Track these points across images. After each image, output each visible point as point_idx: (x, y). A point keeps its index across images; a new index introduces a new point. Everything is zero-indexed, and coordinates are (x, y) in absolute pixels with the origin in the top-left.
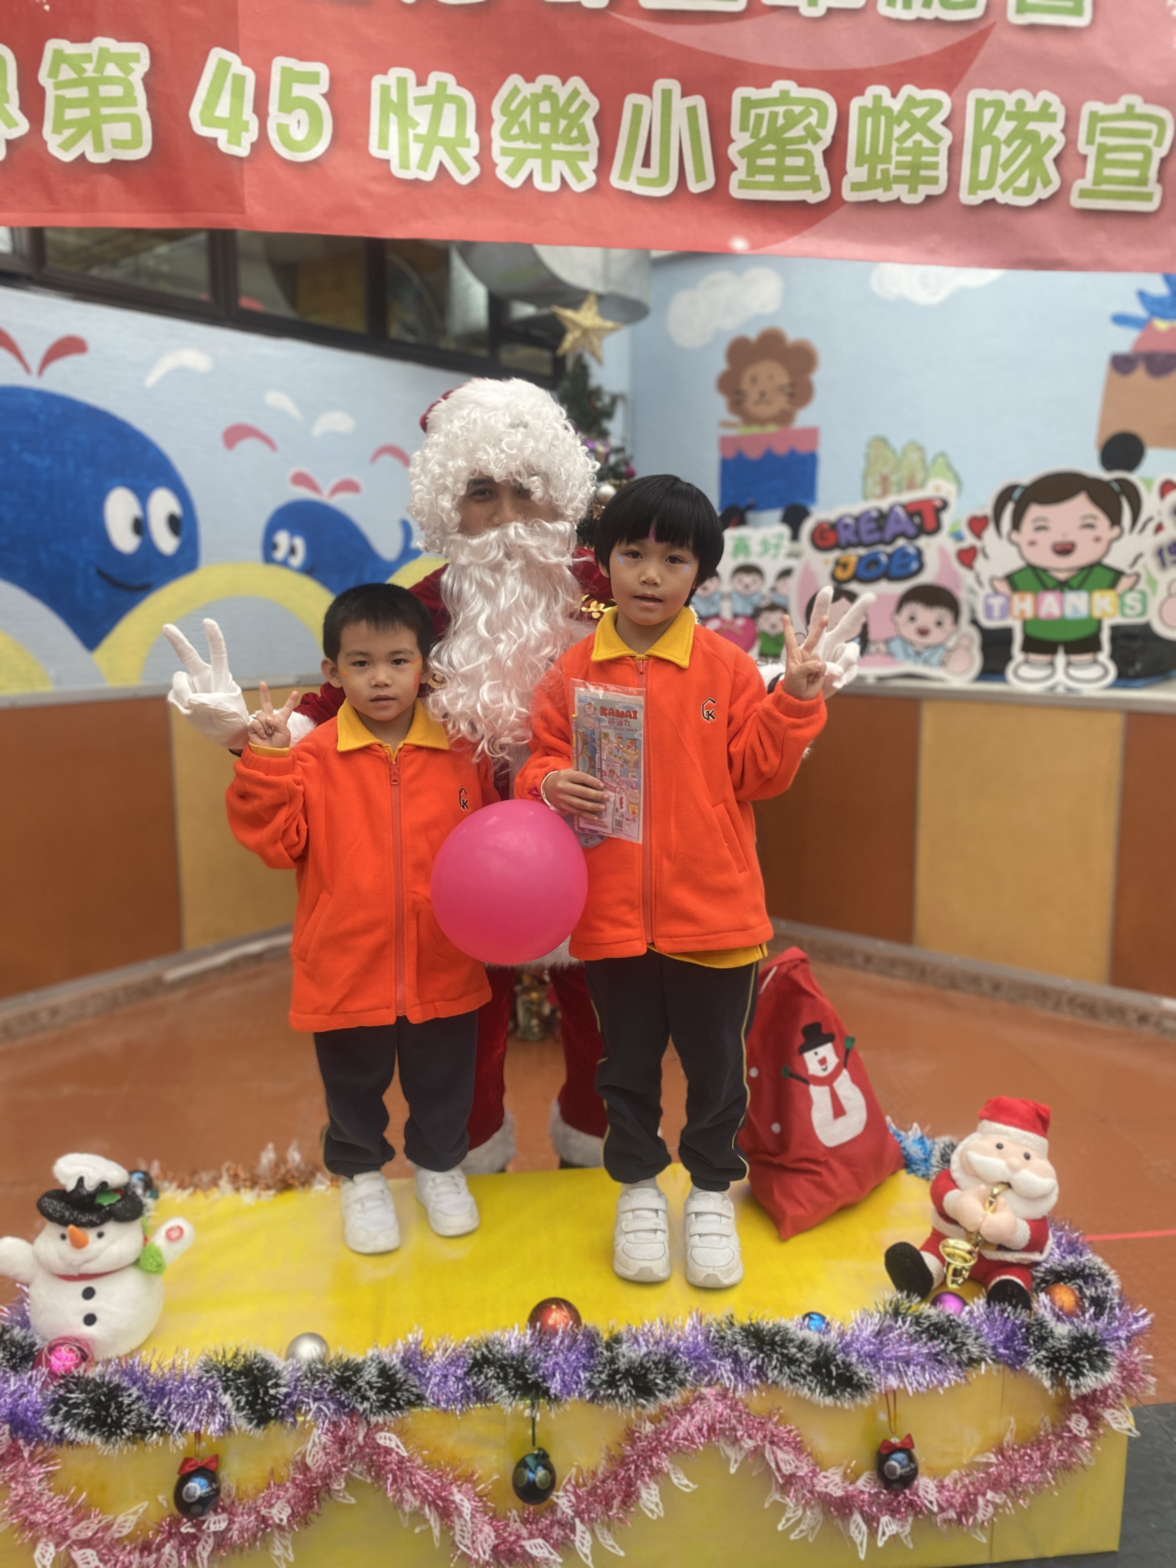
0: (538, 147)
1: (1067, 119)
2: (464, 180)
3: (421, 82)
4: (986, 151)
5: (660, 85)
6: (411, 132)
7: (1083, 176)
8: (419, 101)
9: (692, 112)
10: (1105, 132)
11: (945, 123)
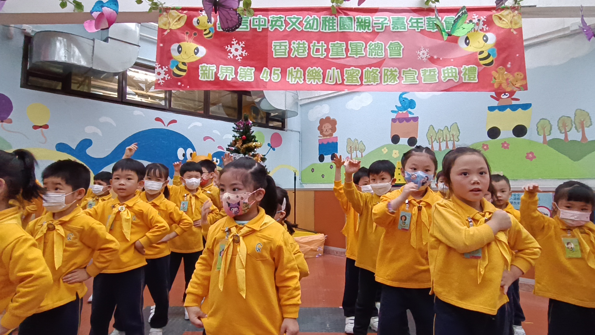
0: (313, 77)
1: (399, 71)
2: (301, 83)
3: (295, 69)
4: (386, 77)
5: (332, 68)
6: (293, 77)
7: (403, 80)
8: (294, 72)
9: (338, 72)
10: (406, 73)
11: (379, 73)
